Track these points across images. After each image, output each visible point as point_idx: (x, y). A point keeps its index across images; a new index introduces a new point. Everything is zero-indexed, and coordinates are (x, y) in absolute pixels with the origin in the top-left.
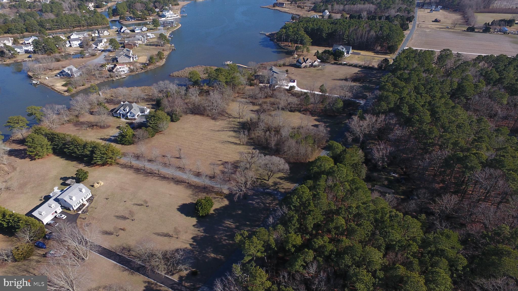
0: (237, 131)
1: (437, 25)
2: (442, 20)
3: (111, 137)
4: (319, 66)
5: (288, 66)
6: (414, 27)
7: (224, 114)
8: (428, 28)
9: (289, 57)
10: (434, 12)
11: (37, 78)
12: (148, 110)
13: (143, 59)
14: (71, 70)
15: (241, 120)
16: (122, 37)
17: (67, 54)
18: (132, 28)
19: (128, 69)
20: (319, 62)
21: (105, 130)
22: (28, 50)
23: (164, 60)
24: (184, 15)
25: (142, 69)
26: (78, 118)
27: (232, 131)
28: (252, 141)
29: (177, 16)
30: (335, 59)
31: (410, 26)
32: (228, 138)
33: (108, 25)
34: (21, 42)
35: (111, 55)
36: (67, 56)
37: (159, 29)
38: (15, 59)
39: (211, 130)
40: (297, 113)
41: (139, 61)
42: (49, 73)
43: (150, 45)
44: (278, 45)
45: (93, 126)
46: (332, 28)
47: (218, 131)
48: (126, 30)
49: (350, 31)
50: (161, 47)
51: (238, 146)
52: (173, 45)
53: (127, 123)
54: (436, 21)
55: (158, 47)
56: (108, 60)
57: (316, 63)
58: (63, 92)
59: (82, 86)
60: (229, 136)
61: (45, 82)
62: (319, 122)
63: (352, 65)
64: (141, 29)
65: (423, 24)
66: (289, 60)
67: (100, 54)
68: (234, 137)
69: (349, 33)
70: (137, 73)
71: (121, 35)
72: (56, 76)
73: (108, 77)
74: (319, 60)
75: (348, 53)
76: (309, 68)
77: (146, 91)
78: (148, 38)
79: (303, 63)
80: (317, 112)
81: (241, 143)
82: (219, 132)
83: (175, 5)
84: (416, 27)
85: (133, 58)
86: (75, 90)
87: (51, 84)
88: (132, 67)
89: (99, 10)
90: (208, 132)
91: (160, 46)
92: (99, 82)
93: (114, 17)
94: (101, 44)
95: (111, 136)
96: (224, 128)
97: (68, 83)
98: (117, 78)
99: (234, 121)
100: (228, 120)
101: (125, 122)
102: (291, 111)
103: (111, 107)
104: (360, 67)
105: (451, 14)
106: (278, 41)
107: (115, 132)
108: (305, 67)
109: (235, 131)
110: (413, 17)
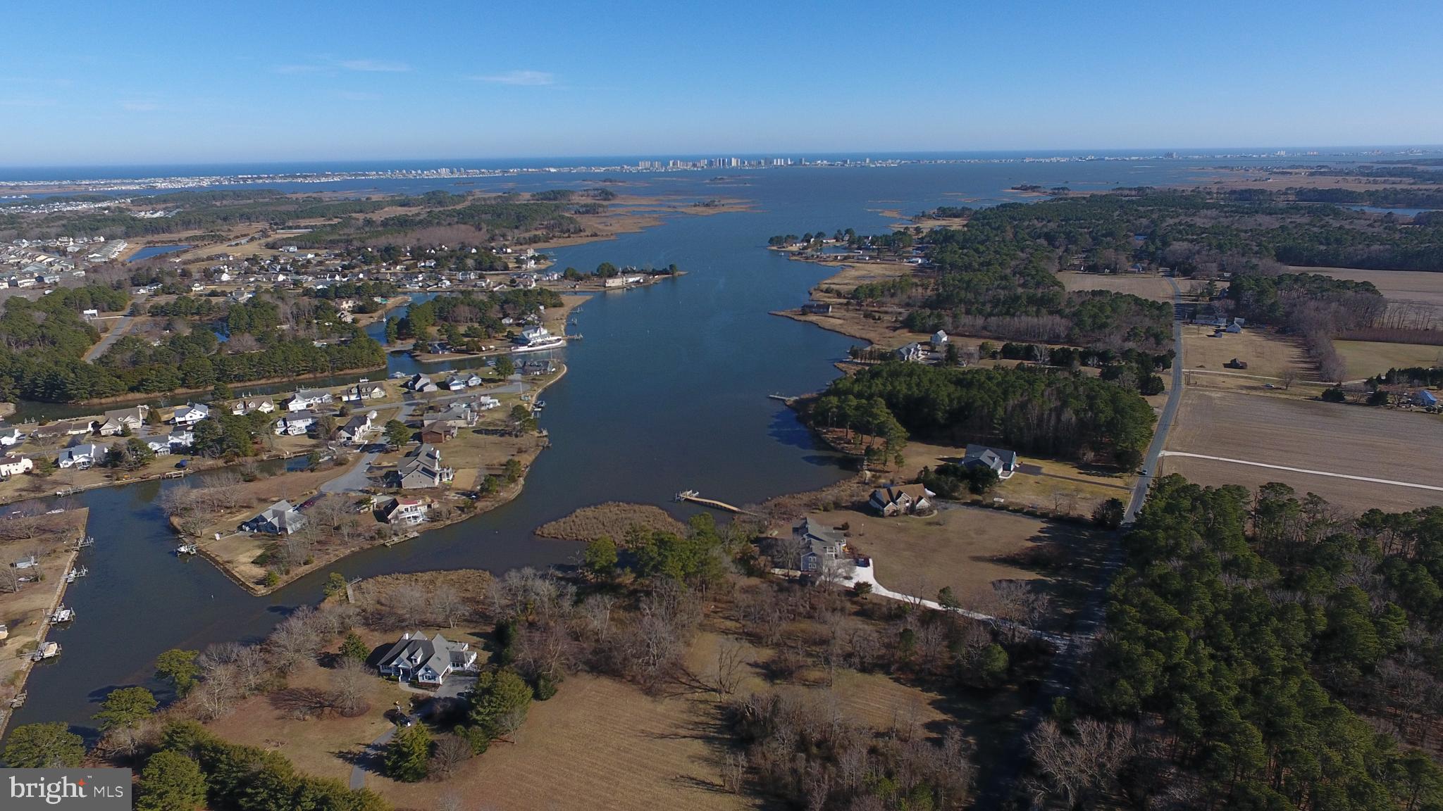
0: (714, 738)
1: (1237, 377)
2: (1251, 361)
3: (368, 751)
4: (930, 510)
5: (847, 508)
6: (1176, 383)
7: (679, 674)
8: (1215, 387)
9: (848, 478)
10: (1225, 336)
11: (192, 534)
12: (474, 657)
13: (467, 478)
14: (279, 514)
15: (725, 697)
16: (417, 404)
17: (275, 456)
18: (443, 375)
19: (424, 509)
20: (930, 498)
21: (353, 723)
22: (180, 444)
23: (521, 480)
24: (576, 337)
25: (462, 509)
26: (284, 678)
27: (701, 738)
28: (756, 778)
29: (559, 340)
30: (974, 490)
31: (1167, 380)
32: (690, 765)
33: (384, 367)
34: (165, 418)
35: (385, 464)
36: (274, 465)
37: (512, 381)
38: (142, 472)
39: (643, 731)
40: (880, 678)
41: (455, 485)
42: (224, 519)
43: (487, 432)
44: (817, 436)
45: (322, 706)
46: (959, 398)
47: (663, 737)
48: (427, 384)
49: (1010, 409)
50: (513, 440)
51: (718, 798)
52: (545, 433)
53: (415, 699)
54: (1233, 365)
55: (507, 438)
56: (375, 479)
57: (924, 503)
58: (252, 585)
59: (305, 564)
60: (694, 758)
61: (211, 549)
62: (944, 711)
63: (1023, 509)
64: (467, 382)
65: (1202, 373)
66: (849, 489)
67: (357, 459)
68: (706, 760)
69: (1005, 412)
70: (449, 522)
71: (413, 398)
72: (240, 528)
73: (372, 538)
74: (930, 493)
75: (1007, 468)
76: (905, 518)
77: (470, 588)
78: (483, 408)
79: (888, 503)
80: (935, 675)
81: (727, 788)
82: (665, 741)
83: (555, 306)
84: (1183, 386)
85: (440, 475)
86: (285, 577)
87: (223, 557)
88: (436, 505)
89: (364, 320)
90: (635, 740)
91: (510, 434)
92: (348, 552)
93: (399, 342)
94: (362, 427)
95: (368, 746)
96: (677, 727)
97: (269, 553)
98: (396, 539)
99: (706, 702)
100: (689, 696)
101: (409, 693)
102: (864, 669)
103: (374, 640)
104: (1043, 516)
105: (1271, 343)
106: (818, 424)
107: (379, 732)
108: (895, 514)
109: (708, 740)
110: (1172, 354)
